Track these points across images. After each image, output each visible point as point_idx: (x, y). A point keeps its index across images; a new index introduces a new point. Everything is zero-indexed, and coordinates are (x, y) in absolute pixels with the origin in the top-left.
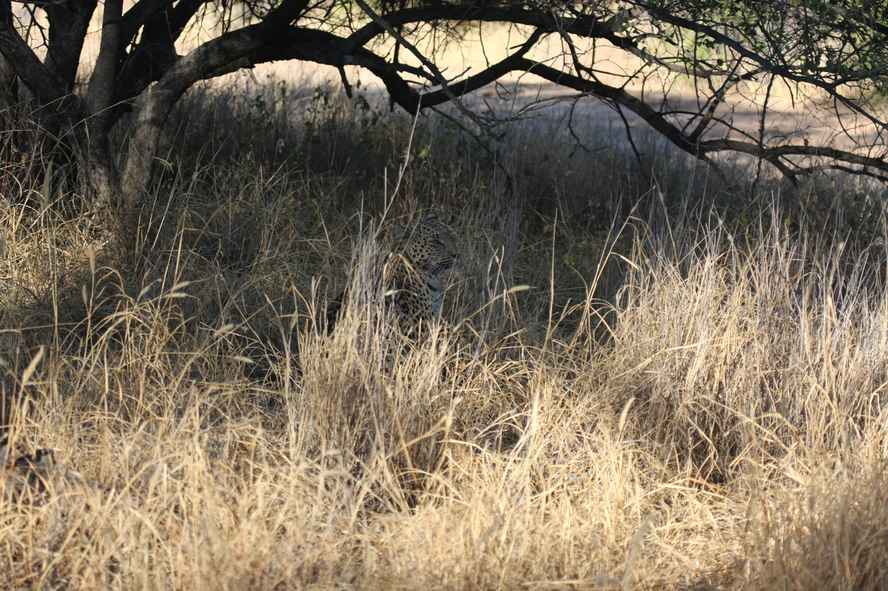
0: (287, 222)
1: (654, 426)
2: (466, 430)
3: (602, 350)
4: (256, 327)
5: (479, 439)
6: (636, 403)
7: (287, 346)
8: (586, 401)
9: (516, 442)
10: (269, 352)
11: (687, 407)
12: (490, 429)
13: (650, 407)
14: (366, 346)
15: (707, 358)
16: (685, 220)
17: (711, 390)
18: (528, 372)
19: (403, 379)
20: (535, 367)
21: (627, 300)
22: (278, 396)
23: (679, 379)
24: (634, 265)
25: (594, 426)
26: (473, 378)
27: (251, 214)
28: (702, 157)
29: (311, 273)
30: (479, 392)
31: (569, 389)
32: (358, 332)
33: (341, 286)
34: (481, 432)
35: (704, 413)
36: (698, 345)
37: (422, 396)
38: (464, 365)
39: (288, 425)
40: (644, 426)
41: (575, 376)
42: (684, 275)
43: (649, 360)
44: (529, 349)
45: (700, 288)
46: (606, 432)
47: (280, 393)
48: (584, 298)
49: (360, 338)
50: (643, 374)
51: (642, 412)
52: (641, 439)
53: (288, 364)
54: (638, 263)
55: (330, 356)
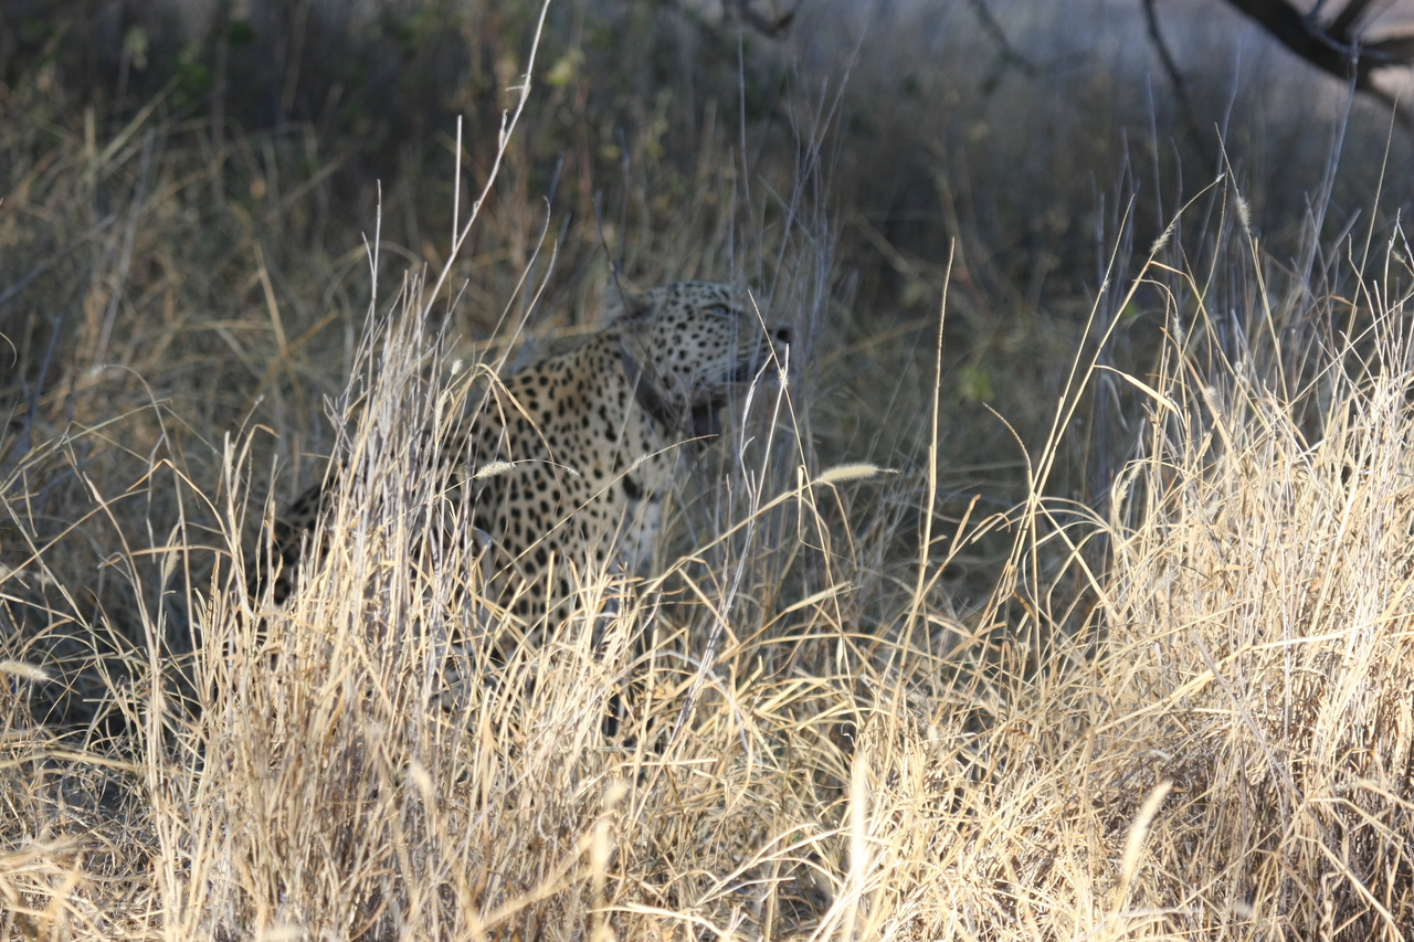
0: (155, 270)
1: (1220, 867)
2: (674, 876)
3: (1070, 648)
4: (66, 575)
5: (711, 905)
6: (1170, 802)
7: (154, 632)
8: (1023, 794)
9: (822, 912)
10: (103, 649)
11: (1316, 811)
12: (746, 875)
13: (1209, 813)
14: (390, 632)
15: (1374, 671)
16: (1316, 270)
17: (1388, 764)
18: (856, 710)
19: (496, 728)
20: (877, 694)
21: (1143, 501)
22: (131, 776)
23: (1293, 730)
24: (1162, 399)
25: (1047, 867)
26: (696, 726)
27: (50, 247)
28: (1364, 85)
29: (227, 418)
30: (714, 768)
31: (973, 759)
32: (369, 592)
33: (312, 456)
34: (719, 885)
35: (1369, 830)
36: (1350, 633)
37: (551, 778)
38: (669, 686)
39: (158, 862)
40: (1191, 867)
41: (990, 721)
42: (1311, 430)
43: (1205, 677)
44: (859, 642)
45: (1357, 469)
46: (1082, 884)
47: (135, 766)
48: (1021, 495)
49: (370, 608)
50: (1187, 717)
51: (1186, 828)
52: (1184, 907)
53: (157, 684)
54: (1177, 396)
55: (282, 661)
